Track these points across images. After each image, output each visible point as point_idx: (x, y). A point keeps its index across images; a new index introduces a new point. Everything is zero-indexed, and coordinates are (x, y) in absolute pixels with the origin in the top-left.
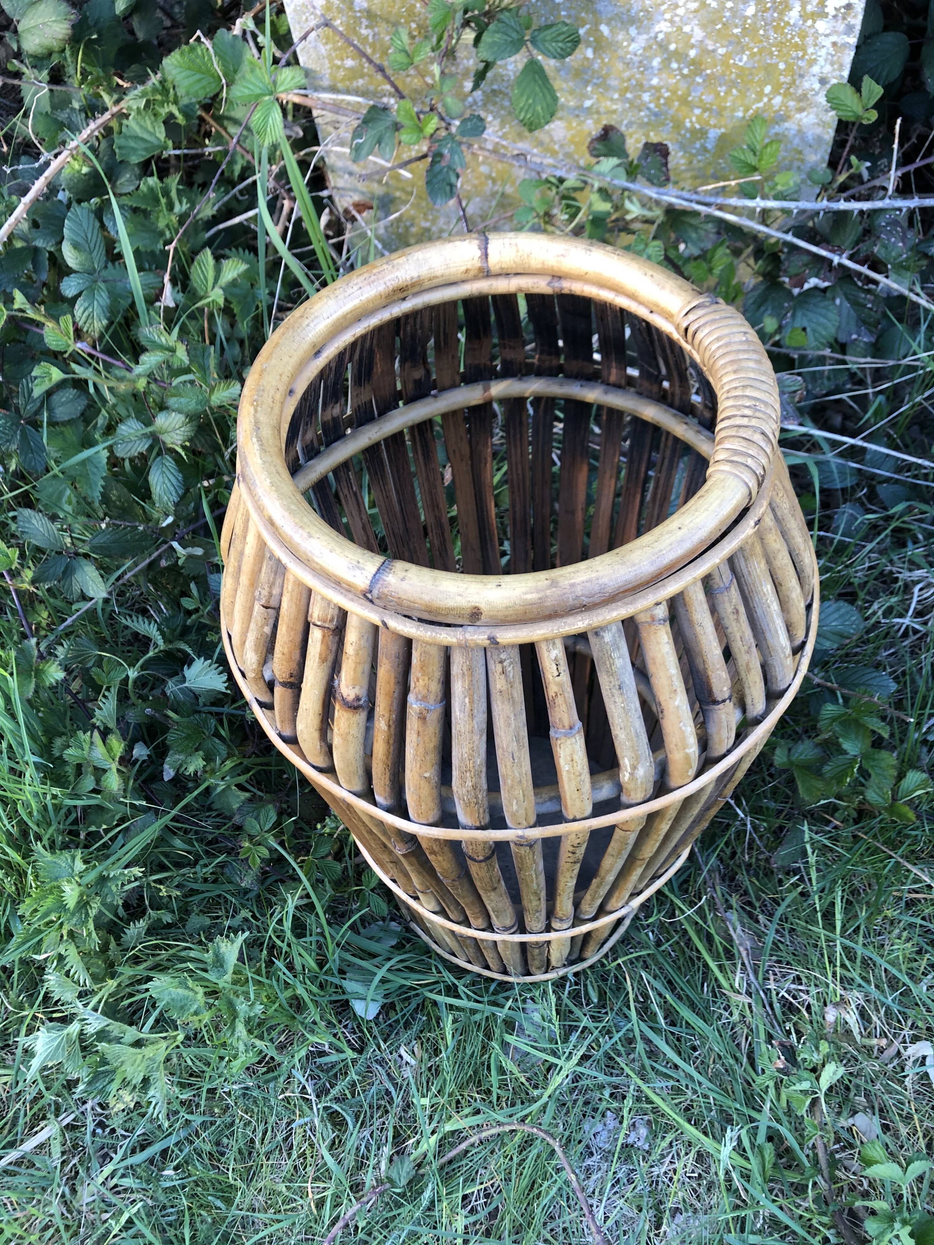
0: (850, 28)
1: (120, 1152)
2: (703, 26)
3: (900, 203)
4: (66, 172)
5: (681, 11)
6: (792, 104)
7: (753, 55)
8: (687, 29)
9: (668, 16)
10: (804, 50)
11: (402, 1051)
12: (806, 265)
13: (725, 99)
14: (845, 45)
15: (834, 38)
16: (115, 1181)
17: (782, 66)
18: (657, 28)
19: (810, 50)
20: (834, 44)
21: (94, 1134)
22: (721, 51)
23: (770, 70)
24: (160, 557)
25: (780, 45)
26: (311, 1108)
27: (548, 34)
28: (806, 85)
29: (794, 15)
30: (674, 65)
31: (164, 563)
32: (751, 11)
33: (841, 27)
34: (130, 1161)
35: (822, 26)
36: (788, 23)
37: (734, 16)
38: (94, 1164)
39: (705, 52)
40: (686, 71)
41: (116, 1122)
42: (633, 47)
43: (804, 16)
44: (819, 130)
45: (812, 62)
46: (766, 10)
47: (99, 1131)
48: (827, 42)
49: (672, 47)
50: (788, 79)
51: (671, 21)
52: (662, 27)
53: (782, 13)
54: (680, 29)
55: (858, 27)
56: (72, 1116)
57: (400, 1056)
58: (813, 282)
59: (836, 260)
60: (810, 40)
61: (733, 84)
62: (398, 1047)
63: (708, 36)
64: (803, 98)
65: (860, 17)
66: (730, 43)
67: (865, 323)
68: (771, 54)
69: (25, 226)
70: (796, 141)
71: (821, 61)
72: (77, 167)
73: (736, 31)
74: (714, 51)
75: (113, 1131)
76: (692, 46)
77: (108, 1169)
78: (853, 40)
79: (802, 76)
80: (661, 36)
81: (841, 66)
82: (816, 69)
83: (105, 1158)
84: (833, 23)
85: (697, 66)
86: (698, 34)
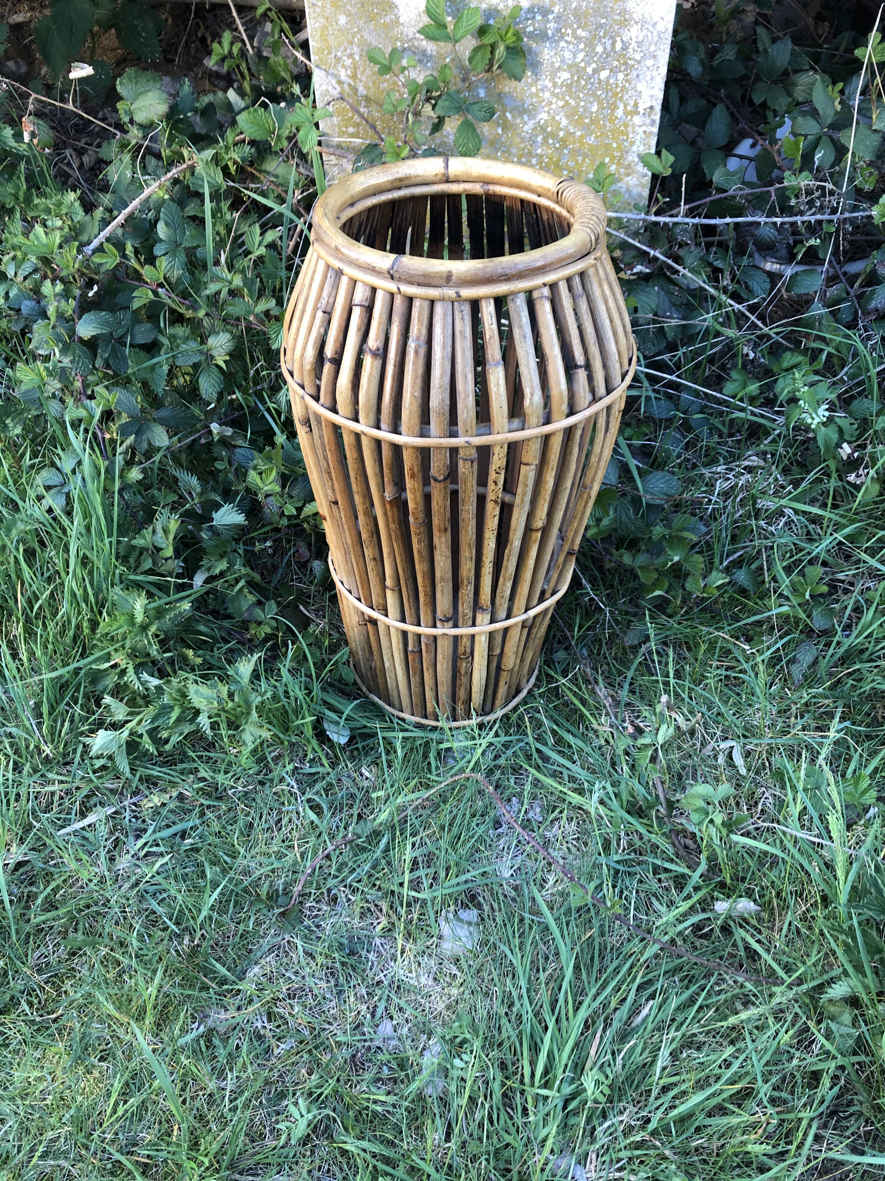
0: (653, 122)
1: (150, 831)
2: (567, 117)
3: (687, 220)
4: (154, 197)
5: (554, 106)
6: (622, 170)
7: (597, 137)
8: (557, 118)
9: (546, 109)
10: (627, 135)
11: (363, 771)
12: (634, 257)
13: (581, 165)
14: (651, 133)
15: (644, 128)
16: (146, 849)
17: (615, 145)
18: (540, 117)
19: (631, 136)
20: (645, 132)
21: (130, 821)
22: (579, 133)
23: (608, 147)
24: (200, 437)
25: (613, 131)
26: (296, 799)
27: (476, 107)
28: (630, 158)
29: (620, 112)
30: (551, 141)
31: (203, 441)
32: (595, 108)
33: (648, 122)
34: (158, 835)
35: (637, 120)
36: (616, 117)
37: (585, 111)
38: (131, 839)
39: (568, 133)
40: (557, 145)
41: (146, 814)
42: (526, 128)
43: (626, 113)
44: (639, 189)
45: (632, 143)
46: (604, 108)
47: (134, 820)
48: (640, 130)
49: (549, 129)
50: (619, 154)
51: (548, 112)
52: (543, 116)
53: (613, 111)
54: (553, 118)
55: (658, 122)
56: (114, 810)
57: (362, 775)
58: (638, 268)
59: (652, 252)
60: (630, 129)
61: (585, 156)
62: (360, 768)
63: (570, 123)
64: (628, 167)
65: (659, 115)
66: (583, 129)
67: (674, 305)
68: (608, 137)
69: (120, 232)
70: (626, 196)
71: (638, 143)
72: (161, 194)
73: (587, 121)
74: (574, 133)
75: (144, 821)
76: (561, 130)
77: (140, 842)
78: (655, 130)
79: (627, 152)
80: (542, 122)
81: (650, 147)
82: (634, 148)
83: (138, 837)
84: (643, 118)
85: (564, 142)
86: (564, 122)
